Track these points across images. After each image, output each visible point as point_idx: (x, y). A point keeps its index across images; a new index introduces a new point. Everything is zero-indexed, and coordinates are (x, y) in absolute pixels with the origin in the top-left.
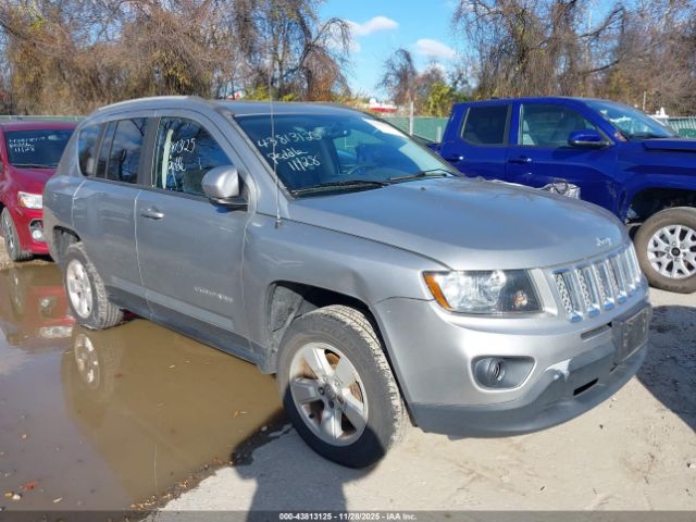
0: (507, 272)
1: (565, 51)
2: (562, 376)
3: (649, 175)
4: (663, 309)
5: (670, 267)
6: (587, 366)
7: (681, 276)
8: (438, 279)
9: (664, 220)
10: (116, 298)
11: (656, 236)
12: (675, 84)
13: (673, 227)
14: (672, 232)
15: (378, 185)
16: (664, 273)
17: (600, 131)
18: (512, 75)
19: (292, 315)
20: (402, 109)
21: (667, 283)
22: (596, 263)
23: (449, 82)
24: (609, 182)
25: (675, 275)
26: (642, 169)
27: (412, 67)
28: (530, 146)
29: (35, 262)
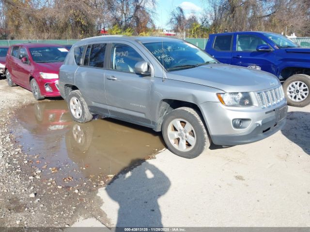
0: (242, 93)
1: (251, 7)
2: (260, 125)
3: (287, 62)
4: (292, 113)
5: (295, 97)
6: (267, 123)
7: (299, 101)
8: (222, 96)
9: (293, 79)
10: (92, 110)
11: (290, 86)
12: (299, 22)
13: (296, 82)
14: (296, 84)
15: (194, 66)
16: (293, 99)
17: (269, 45)
18: (228, 19)
19: (166, 112)
20: (178, 34)
21: (294, 104)
22: (270, 91)
23: (200, 23)
24: (272, 65)
25: (297, 100)
26: (285, 60)
27: (183, 15)
28: (241, 51)
29: (46, 100)
